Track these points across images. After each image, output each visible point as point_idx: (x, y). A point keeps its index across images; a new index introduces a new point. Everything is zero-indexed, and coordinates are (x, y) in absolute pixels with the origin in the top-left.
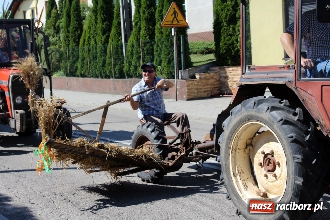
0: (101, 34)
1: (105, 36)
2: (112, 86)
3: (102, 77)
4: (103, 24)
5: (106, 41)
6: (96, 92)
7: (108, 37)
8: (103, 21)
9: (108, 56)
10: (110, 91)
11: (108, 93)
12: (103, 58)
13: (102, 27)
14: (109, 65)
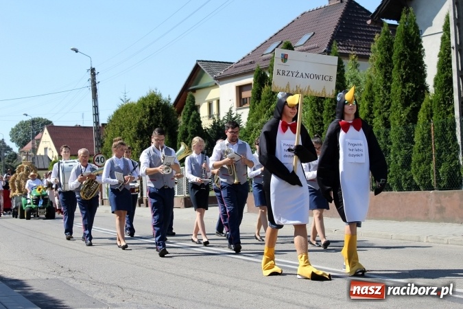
0: (400, 106)
1: (409, 108)
2: (432, 206)
3: (400, 189)
4: (404, 87)
5: (413, 118)
6: (387, 219)
7: (415, 112)
8: (405, 81)
9: (416, 147)
10: (426, 215)
11: (419, 220)
12: (404, 151)
13: (403, 93)
14: (420, 165)
